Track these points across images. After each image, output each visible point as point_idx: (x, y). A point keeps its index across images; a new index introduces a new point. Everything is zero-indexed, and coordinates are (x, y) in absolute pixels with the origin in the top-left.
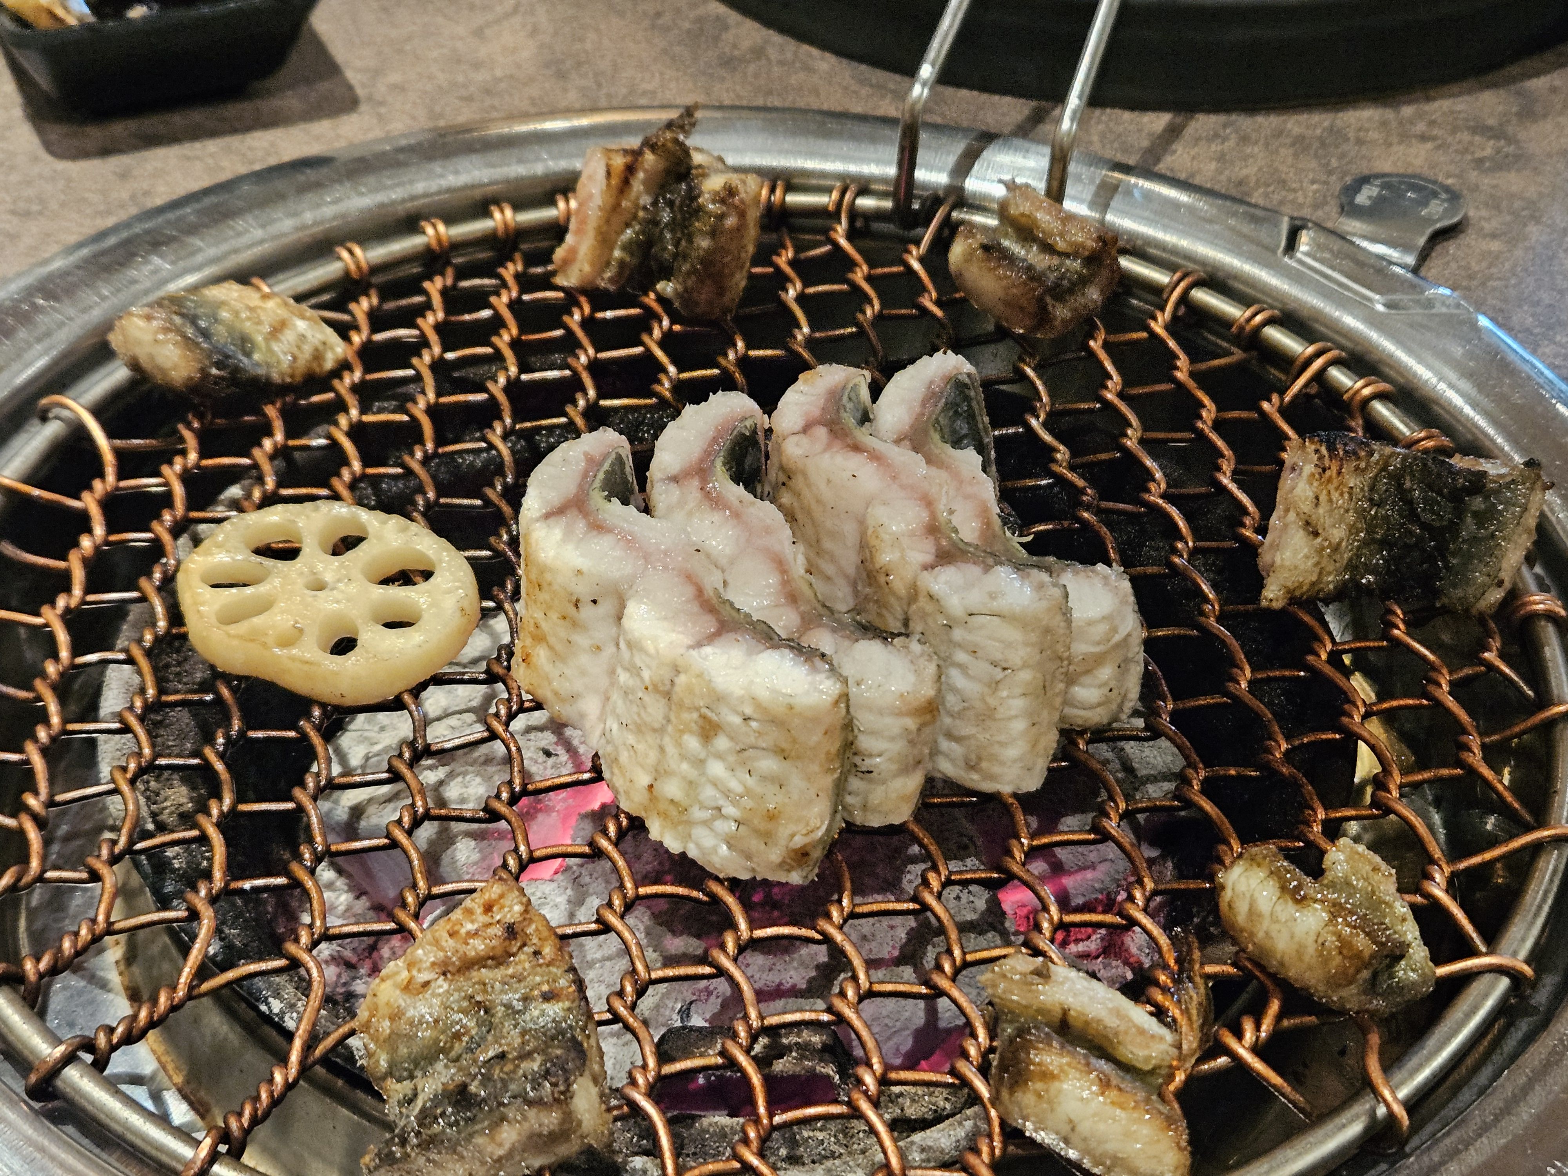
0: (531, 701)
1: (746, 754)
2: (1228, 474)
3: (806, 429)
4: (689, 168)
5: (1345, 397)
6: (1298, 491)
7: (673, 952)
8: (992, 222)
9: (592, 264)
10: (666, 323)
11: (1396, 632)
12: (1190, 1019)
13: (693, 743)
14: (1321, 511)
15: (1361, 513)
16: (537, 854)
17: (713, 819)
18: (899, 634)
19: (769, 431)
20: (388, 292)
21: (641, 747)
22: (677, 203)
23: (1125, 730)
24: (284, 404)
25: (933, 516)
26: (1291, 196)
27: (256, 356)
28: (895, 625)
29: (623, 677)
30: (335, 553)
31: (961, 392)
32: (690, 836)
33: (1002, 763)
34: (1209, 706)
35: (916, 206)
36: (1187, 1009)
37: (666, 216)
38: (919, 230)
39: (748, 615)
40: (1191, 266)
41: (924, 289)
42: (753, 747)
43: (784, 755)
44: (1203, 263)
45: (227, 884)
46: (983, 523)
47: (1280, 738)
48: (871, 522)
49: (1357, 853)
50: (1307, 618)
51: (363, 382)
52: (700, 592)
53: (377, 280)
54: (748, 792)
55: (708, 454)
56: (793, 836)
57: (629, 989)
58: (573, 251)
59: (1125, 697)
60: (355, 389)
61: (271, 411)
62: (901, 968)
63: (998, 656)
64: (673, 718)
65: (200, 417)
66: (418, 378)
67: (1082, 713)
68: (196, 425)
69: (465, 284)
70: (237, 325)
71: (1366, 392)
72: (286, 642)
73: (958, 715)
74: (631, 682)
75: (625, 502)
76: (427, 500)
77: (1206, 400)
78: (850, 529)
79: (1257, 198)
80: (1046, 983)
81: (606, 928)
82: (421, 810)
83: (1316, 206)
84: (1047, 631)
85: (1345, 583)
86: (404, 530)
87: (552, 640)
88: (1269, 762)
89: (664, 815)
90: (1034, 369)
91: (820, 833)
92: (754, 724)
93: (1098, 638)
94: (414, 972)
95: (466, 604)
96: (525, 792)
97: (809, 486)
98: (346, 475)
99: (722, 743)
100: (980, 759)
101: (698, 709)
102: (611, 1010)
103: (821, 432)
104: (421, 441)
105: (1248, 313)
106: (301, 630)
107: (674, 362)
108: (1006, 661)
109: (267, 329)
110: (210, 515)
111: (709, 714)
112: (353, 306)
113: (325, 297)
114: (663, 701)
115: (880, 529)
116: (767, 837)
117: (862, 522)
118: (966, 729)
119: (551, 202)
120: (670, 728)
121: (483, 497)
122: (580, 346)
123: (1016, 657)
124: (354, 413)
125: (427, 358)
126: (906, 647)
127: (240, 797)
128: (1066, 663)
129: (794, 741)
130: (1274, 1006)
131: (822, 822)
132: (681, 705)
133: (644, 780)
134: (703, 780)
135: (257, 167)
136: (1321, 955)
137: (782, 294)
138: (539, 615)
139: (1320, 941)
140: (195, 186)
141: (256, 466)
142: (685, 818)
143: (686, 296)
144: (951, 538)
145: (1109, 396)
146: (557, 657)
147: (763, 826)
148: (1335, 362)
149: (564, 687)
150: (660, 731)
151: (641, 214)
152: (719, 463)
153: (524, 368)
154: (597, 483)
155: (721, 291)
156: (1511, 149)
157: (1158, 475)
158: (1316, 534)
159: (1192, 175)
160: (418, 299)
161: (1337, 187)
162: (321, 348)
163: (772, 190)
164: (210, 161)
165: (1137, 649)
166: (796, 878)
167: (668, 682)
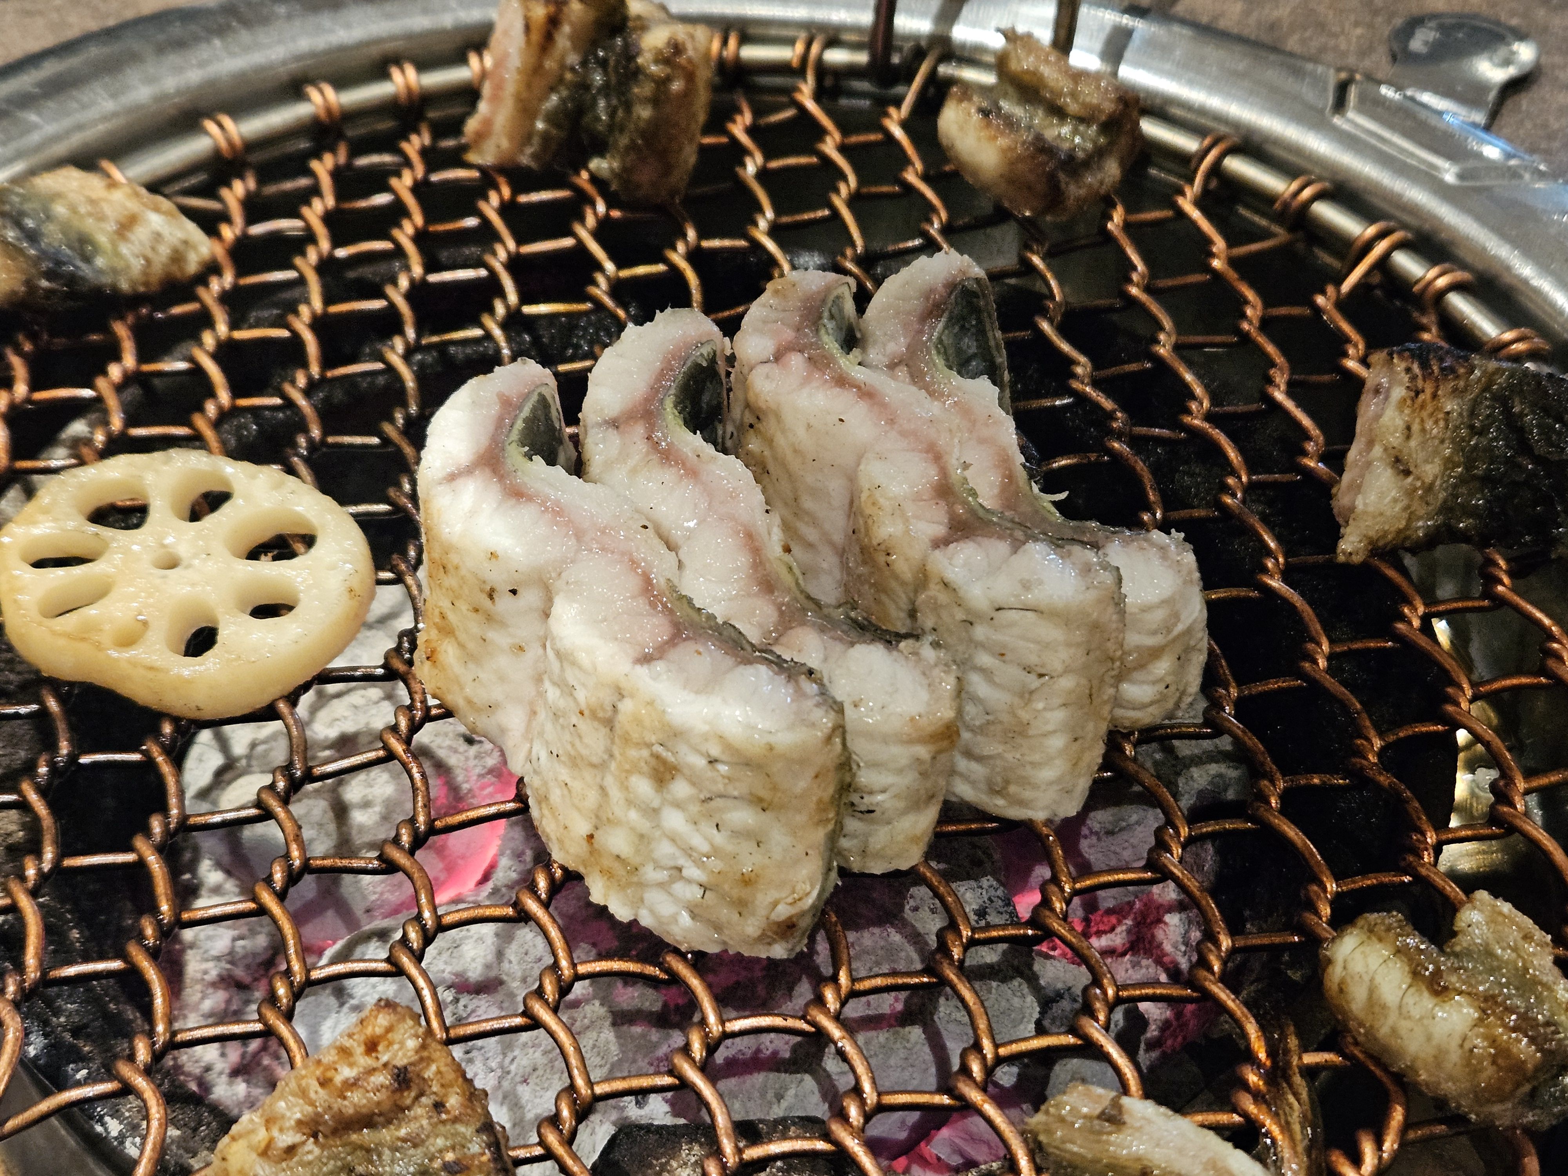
0: (438, 707)
1: (713, 804)
2: (1283, 387)
3: (778, 357)
4: (625, 19)
5: (1416, 289)
6: (1385, 419)
7: (625, 1006)
8: (988, 78)
9: (511, 138)
10: (601, 208)
11: (1500, 588)
12: (1292, 1139)
13: (643, 787)
14: (1413, 443)
15: (1459, 445)
16: (448, 920)
17: (672, 880)
18: (906, 636)
19: (731, 360)
20: (266, 174)
21: (576, 785)
22: (612, 63)
23: (1180, 725)
24: (139, 318)
25: (944, 472)
26: (1332, 43)
27: (100, 262)
28: (899, 622)
29: (552, 693)
30: (195, 516)
31: (970, 303)
32: (642, 900)
33: (1035, 787)
34: (1281, 690)
35: (896, 59)
36: (1288, 1123)
37: (598, 78)
38: (899, 89)
39: (712, 617)
40: (1223, 129)
41: (906, 161)
42: (721, 796)
43: (762, 804)
44: (1236, 125)
45: (44, 973)
46: (1004, 476)
47: (1372, 733)
48: (864, 483)
49: (1501, 913)
50: (1391, 573)
51: (236, 288)
52: (647, 584)
53: (256, 157)
54: (716, 852)
55: (655, 392)
56: (775, 904)
57: (565, 1113)
58: (488, 123)
59: (1183, 693)
60: (225, 298)
61: (121, 330)
62: (907, 1029)
63: (1033, 659)
64: (616, 753)
65: (33, 337)
66: (301, 281)
67: (1132, 714)
68: (28, 347)
69: (363, 161)
70: (76, 223)
71: (1442, 282)
72: (128, 640)
73: (982, 730)
74: (562, 703)
75: (551, 461)
76: (310, 441)
77: (1250, 295)
78: (836, 486)
79: (1292, 44)
80: (1118, 1131)
81: (535, 1024)
82: (297, 863)
83: (1363, 53)
84: (1095, 627)
85: (1437, 528)
86: (278, 486)
87: (462, 636)
88: (1362, 768)
89: (608, 874)
90: (1043, 259)
91: (810, 901)
92: (723, 768)
93: (1154, 626)
94: (275, 1133)
95: (355, 583)
96: (432, 831)
97: (784, 431)
98: (211, 409)
99: (680, 788)
100: (1007, 782)
101: (649, 745)
102: (542, 1143)
103: (796, 361)
104: (304, 364)
105: (1295, 186)
106: (145, 623)
107: (612, 257)
108: (1043, 666)
109: (111, 227)
110: (41, 464)
111: (665, 754)
112: (225, 192)
113: (193, 181)
114: (604, 731)
115: (877, 493)
116: (742, 906)
117: (852, 479)
118: (990, 747)
119: (460, 59)
120: (613, 766)
121: (379, 434)
122: (498, 238)
123: (1056, 661)
124: (222, 328)
125: (312, 255)
126: (915, 653)
127: (66, 849)
128: (1118, 663)
129: (775, 788)
130: (1398, 1115)
131: (813, 887)
132: (626, 740)
133: (582, 827)
134: (658, 833)
135: (111, 22)
136: (1468, 1064)
137: (739, 170)
138: (445, 604)
139: (1467, 1045)
140: (34, 45)
141: (99, 400)
142: (635, 879)
143: (625, 175)
144: (967, 503)
145: (1134, 291)
146: (469, 657)
147: (735, 893)
148: (1401, 245)
149: (481, 695)
150: (600, 767)
151: (569, 76)
152: (669, 403)
153: (431, 266)
154: (515, 435)
155: (667, 169)
157: (1198, 390)
158: (1407, 473)
159: (1216, 18)
160: (303, 182)
161: (1386, 31)
162: (181, 248)
163: (725, 42)
164: (55, 16)
165: (1200, 635)
166: (779, 951)
167: (609, 708)
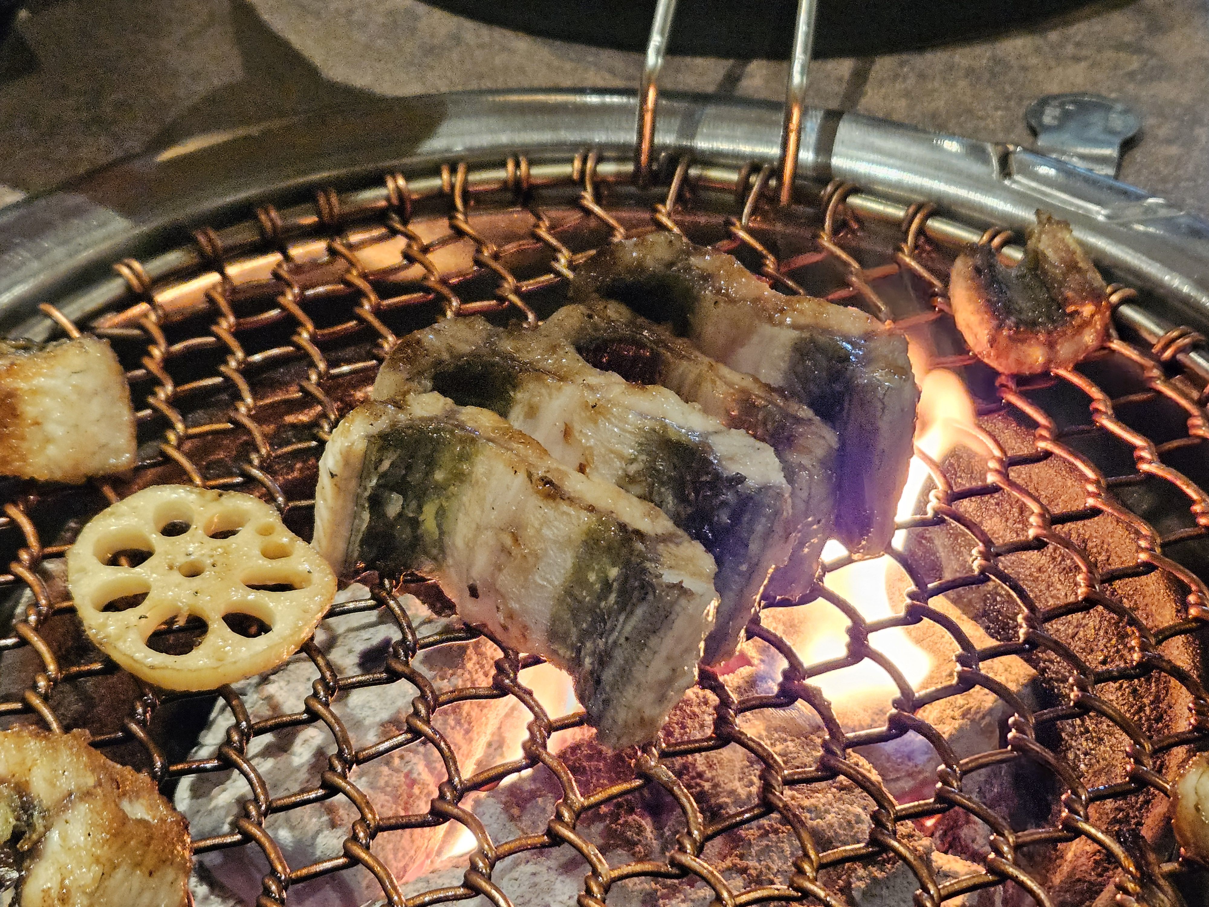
38: (663, 190)
40: (920, 199)
44: (930, 194)
51: (175, 394)
60: (172, 402)
66: (231, 384)
71: (1116, 297)
83: (1007, 130)
104: (254, 447)
124: (180, 427)
125: (233, 364)
137: (556, 264)
156: (1153, 62)
163: (517, 166)
